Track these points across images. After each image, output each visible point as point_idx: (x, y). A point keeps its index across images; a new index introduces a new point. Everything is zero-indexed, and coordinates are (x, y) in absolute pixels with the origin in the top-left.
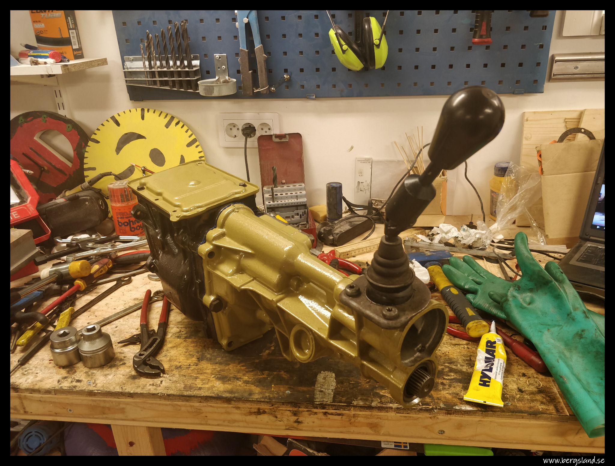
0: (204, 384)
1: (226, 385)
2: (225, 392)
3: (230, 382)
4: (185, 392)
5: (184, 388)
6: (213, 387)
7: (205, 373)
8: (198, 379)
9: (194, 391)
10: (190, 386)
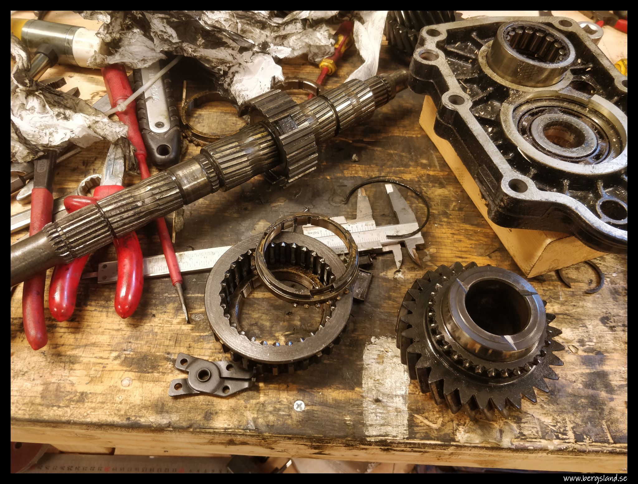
0: (92, 380)
1: (145, 384)
2: (146, 407)
3: (156, 375)
4: (45, 409)
5: (43, 397)
6: (115, 390)
7: (94, 344)
8: (76, 366)
9: (67, 406)
10: (57, 390)
